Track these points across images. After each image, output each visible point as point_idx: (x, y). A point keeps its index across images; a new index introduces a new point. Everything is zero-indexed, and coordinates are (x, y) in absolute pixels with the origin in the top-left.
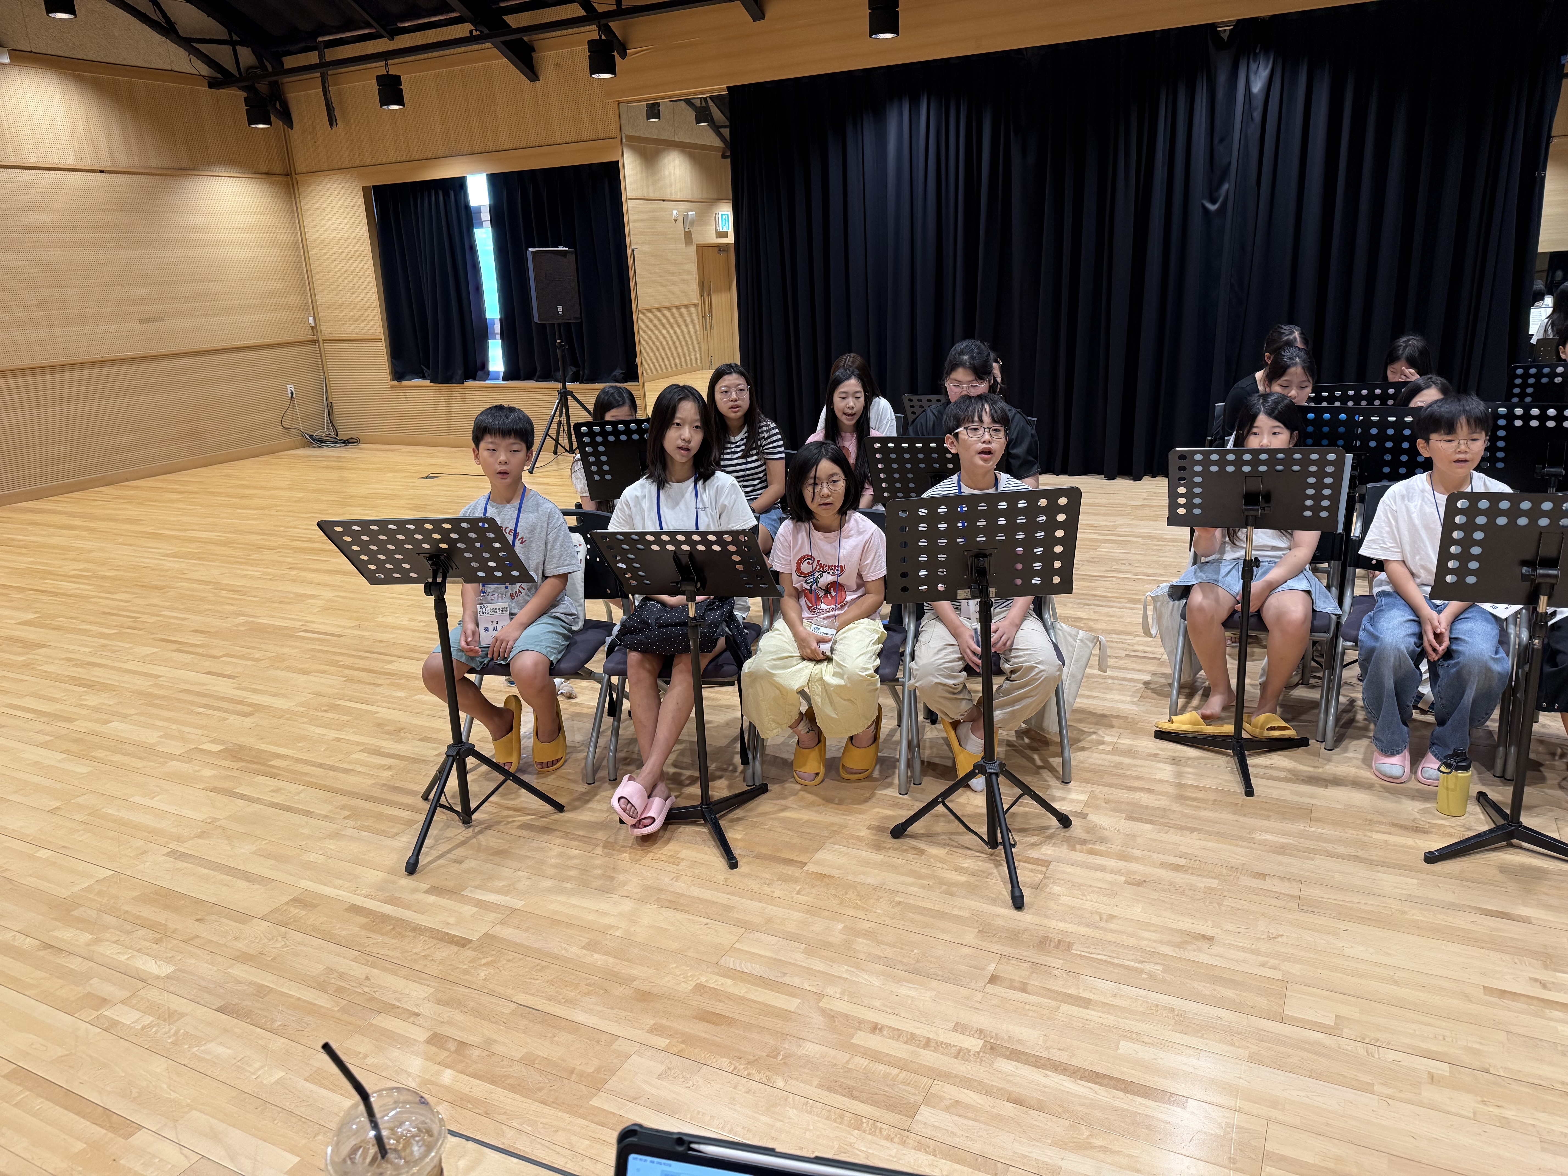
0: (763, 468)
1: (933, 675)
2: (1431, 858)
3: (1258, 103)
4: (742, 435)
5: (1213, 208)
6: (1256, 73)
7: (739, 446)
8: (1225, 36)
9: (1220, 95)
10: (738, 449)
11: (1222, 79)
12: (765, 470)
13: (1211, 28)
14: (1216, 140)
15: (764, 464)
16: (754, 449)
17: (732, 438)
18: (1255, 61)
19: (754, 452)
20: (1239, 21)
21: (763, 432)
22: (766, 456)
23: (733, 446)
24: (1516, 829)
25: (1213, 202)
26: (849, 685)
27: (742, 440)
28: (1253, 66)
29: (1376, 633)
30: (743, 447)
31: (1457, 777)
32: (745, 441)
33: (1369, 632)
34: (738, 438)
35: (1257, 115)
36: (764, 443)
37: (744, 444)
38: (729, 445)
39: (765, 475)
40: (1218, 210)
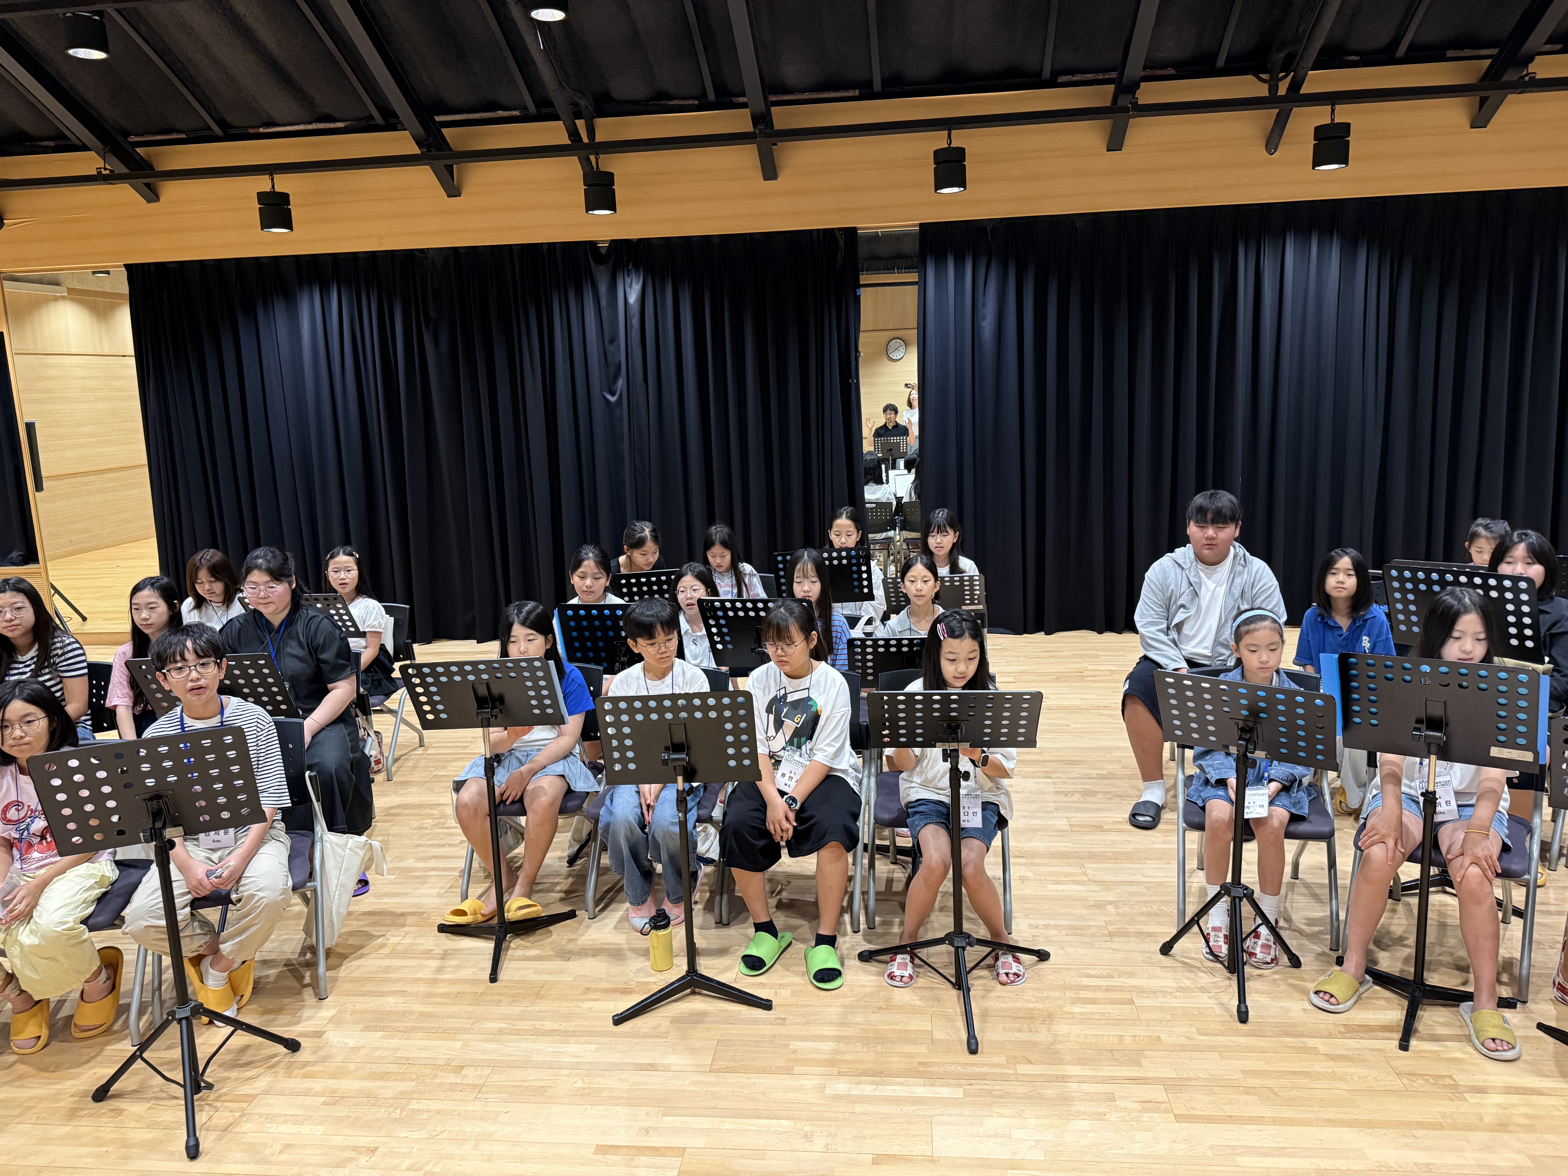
0: (59, 687)
1: (143, 919)
2: (620, 1020)
3: (635, 311)
4: (33, 653)
5: (613, 399)
6: (631, 286)
7: (29, 666)
8: (603, 252)
9: (604, 302)
10: (28, 669)
11: (603, 288)
12: (62, 689)
13: (592, 244)
14: (607, 341)
15: (60, 682)
16: (46, 667)
17: (19, 657)
18: (628, 276)
19: (47, 671)
20: (612, 241)
21: (56, 649)
22: (62, 674)
23: (21, 666)
24: (692, 978)
25: (613, 394)
26: (43, 943)
27: (32, 658)
28: (628, 280)
29: (612, 808)
30: (33, 667)
31: (657, 936)
32: (35, 659)
33: (608, 809)
34: (25, 658)
35: (635, 322)
36: (58, 661)
37: (34, 663)
38: (17, 666)
39: (63, 694)
40: (617, 401)
